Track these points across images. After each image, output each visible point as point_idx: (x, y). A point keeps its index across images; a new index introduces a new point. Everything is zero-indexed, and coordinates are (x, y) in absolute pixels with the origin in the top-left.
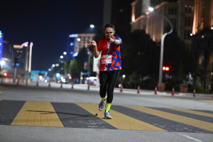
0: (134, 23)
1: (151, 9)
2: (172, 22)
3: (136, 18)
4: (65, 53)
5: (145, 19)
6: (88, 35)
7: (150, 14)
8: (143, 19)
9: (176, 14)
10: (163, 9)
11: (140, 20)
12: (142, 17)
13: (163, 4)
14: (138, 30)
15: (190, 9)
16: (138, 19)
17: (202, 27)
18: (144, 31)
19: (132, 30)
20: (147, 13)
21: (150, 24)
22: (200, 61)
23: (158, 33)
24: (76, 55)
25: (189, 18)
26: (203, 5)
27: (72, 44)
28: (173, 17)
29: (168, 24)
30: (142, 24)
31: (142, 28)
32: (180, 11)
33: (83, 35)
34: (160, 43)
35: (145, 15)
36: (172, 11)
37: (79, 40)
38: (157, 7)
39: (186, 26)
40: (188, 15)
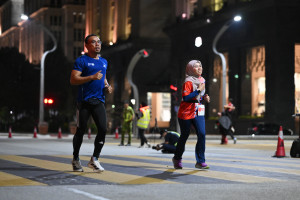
1: (25, 18)
2: (56, 36)
3: (3, 31)
5: (16, 32)
7: (23, 25)
8: (14, 31)
9: (60, 25)
10: (42, 17)
11: (10, 33)
12: (12, 29)
13: (41, 10)
14: (7, 48)
15: (80, 17)
16: (7, 32)
18: (16, 49)
20: (20, 24)
21: (23, 40)
23: (36, 51)
25: (80, 30)
26: (98, 11)
28: (57, 28)
29: (51, 39)
30: (13, 39)
31: (13, 44)
32: (66, 20)
34: (39, 65)
35: (17, 26)
36: (55, 20)
38: (34, 15)
39: (75, 40)
40: (78, 26)
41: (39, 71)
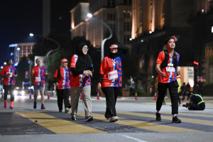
0: (74, 30)
1: (90, 15)
2: (111, 28)
3: (75, 25)
4: (5, 63)
5: (84, 26)
6: (29, 44)
7: (89, 21)
8: (83, 25)
9: (114, 20)
10: (102, 15)
11: (80, 27)
12: (81, 23)
13: (101, 10)
14: (78, 37)
15: (129, 14)
16: (77, 26)
17: (141, 31)
18: (84, 37)
19: (72, 38)
20: (86, 20)
21: (89, 31)
22: (141, 65)
23: (98, 39)
24: (16, 65)
25: (128, 23)
26: (141, 9)
27: (12, 54)
28: (112, 22)
29: (108, 30)
30: (82, 31)
31: (82, 34)
32: (118, 16)
33: (23, 45)
34: (100, 49)
35: (84, 21)
36: (111, 17)
37: (19, 49)
38: (96, 13)
39: (125, 30)
40: (127, 20)
41: (100, 53)
